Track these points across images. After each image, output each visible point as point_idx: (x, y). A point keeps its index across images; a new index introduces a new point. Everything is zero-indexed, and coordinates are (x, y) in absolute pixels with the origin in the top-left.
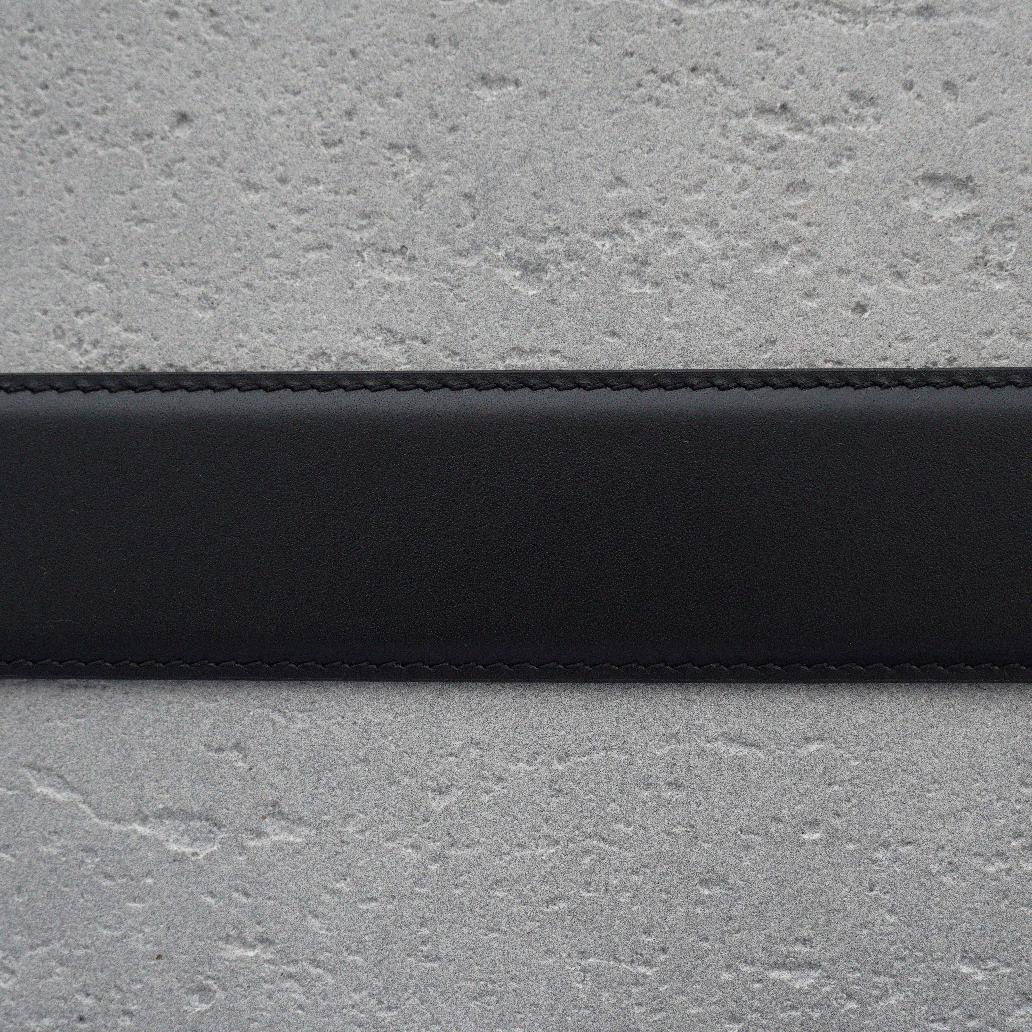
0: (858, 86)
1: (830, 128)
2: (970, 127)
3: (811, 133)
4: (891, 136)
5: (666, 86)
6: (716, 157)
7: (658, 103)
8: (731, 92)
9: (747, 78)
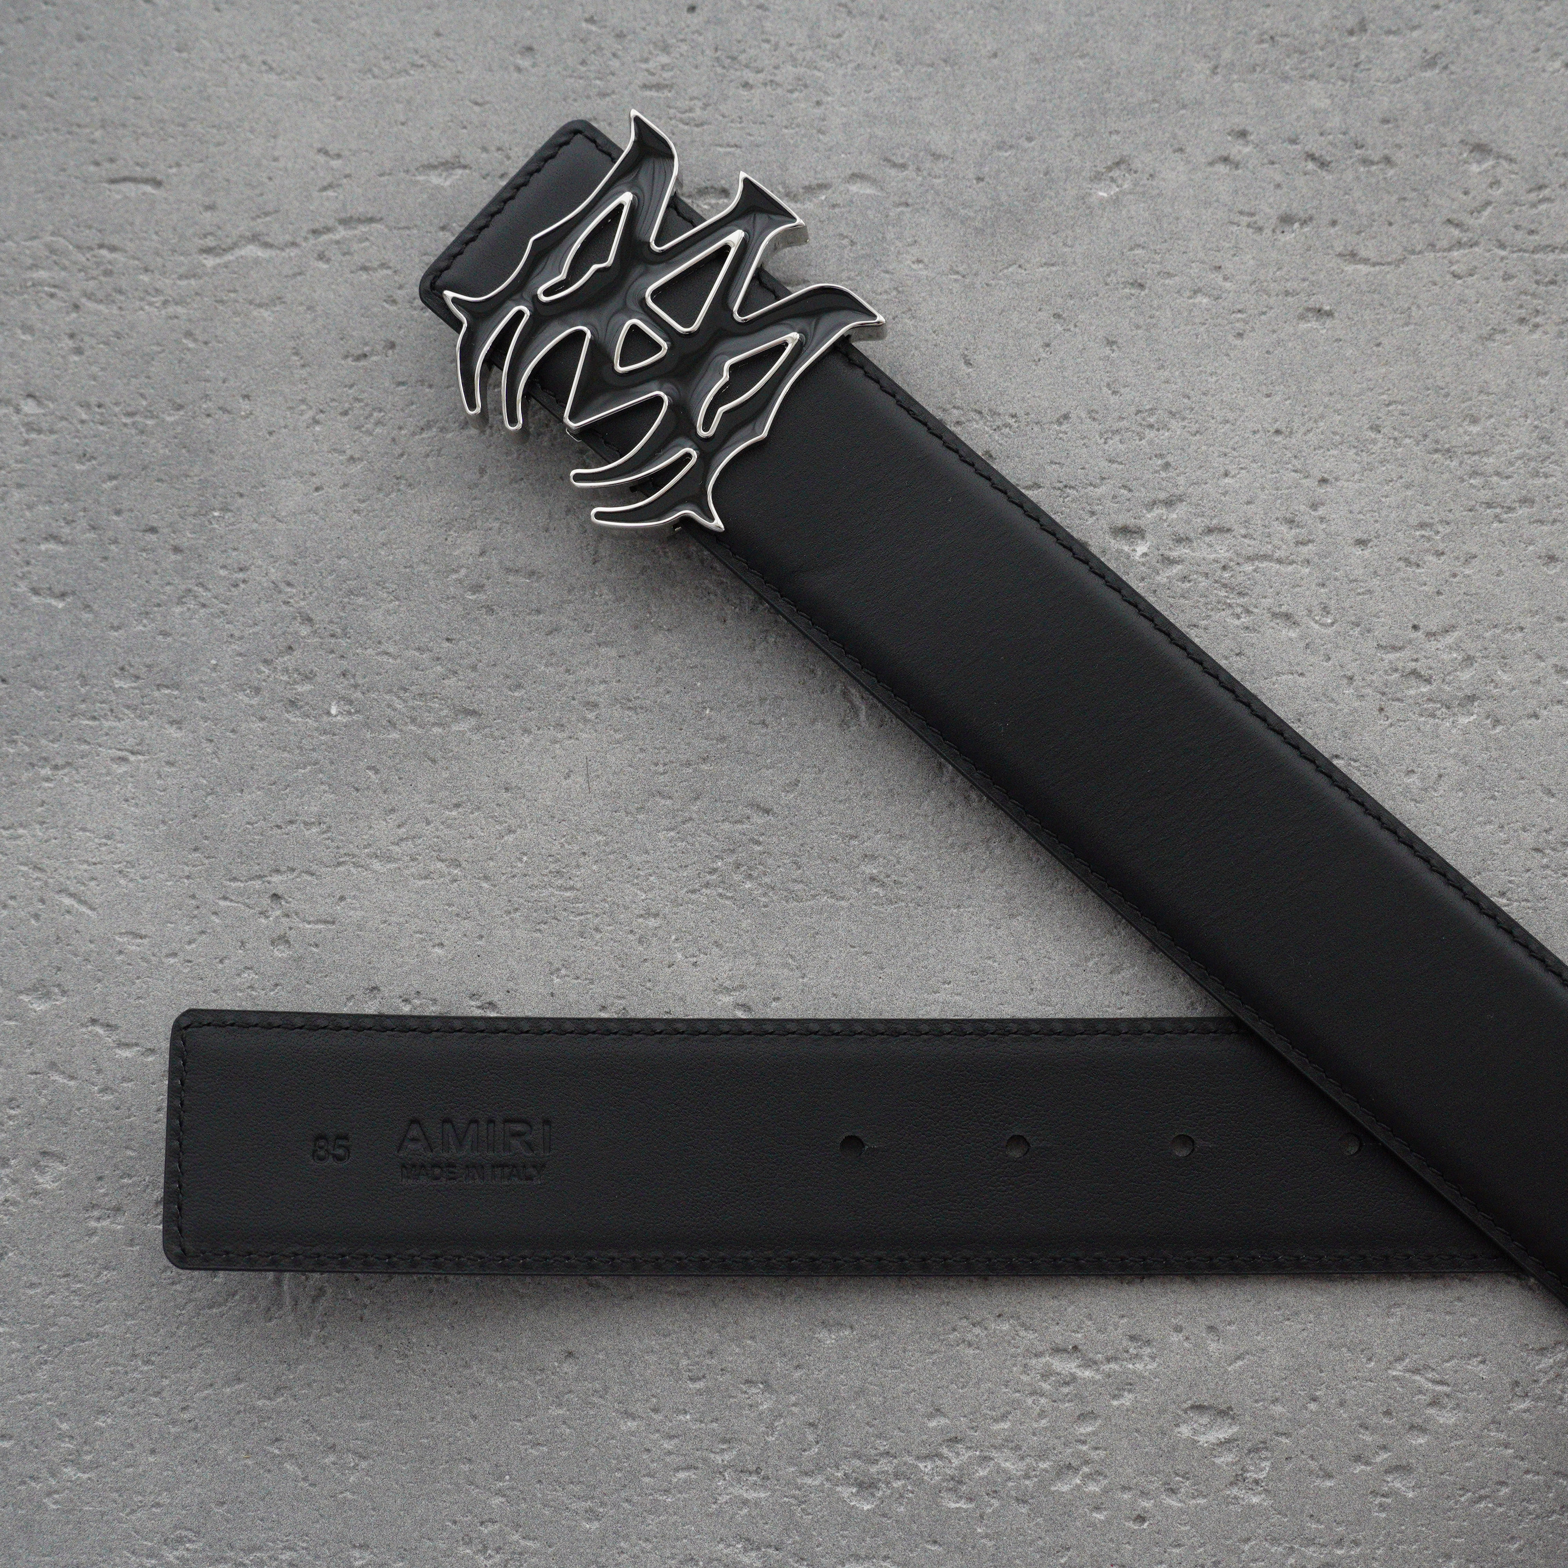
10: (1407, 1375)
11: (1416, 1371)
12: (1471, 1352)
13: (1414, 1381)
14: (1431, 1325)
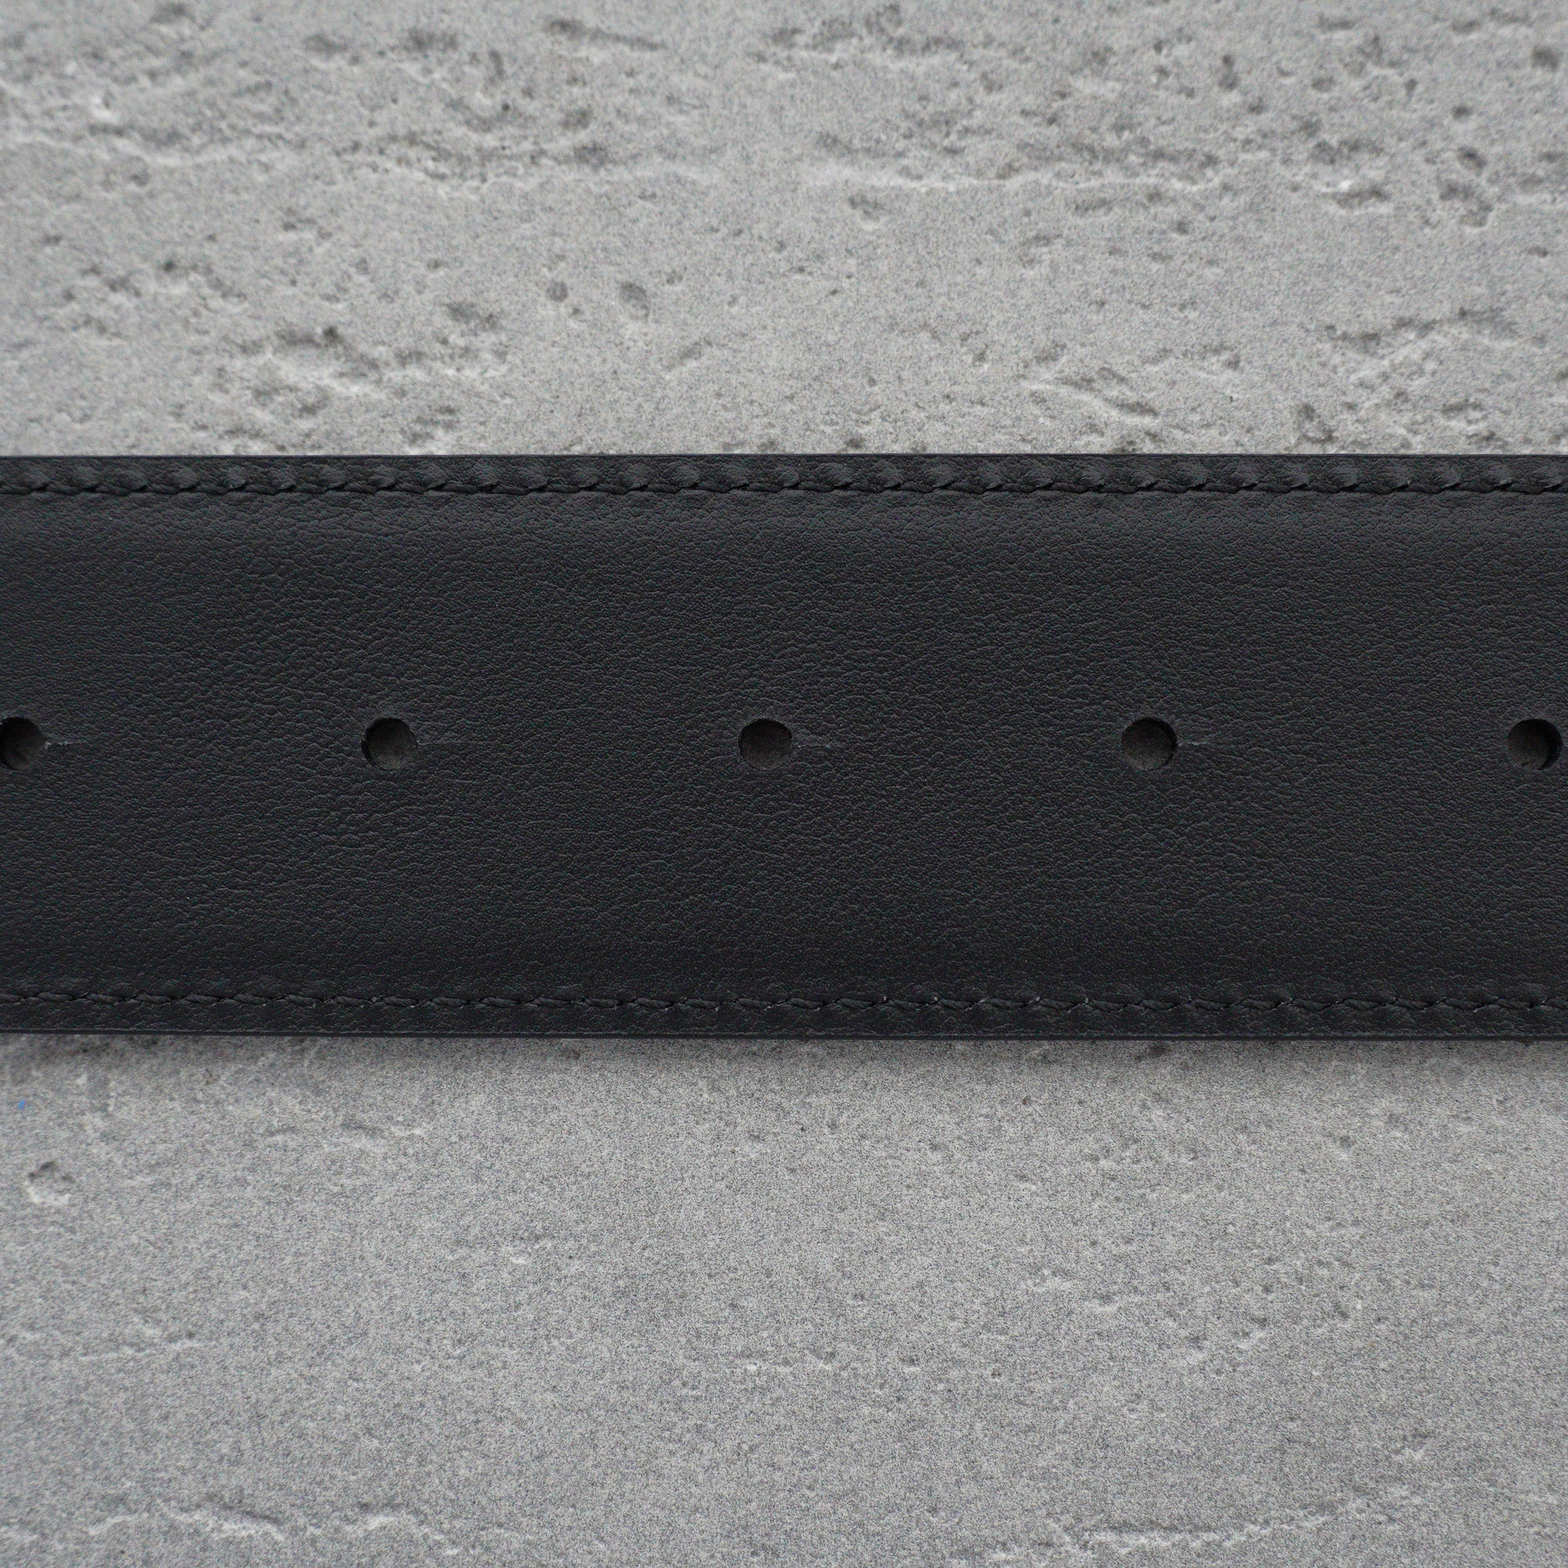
0: (465, 295)
1: (415, 372)
2: (669, 368)
3: (379, 382)
4: (524, 387)
5: (118, 298)
6: (204, 427)
7: (102, 330)
8: (234, 307)
9: (264, 282)
10: (1064, 391)
11: (1085, 383)
12: (1205, 340)
13: (1078, 405)
14: (1118, 282)
